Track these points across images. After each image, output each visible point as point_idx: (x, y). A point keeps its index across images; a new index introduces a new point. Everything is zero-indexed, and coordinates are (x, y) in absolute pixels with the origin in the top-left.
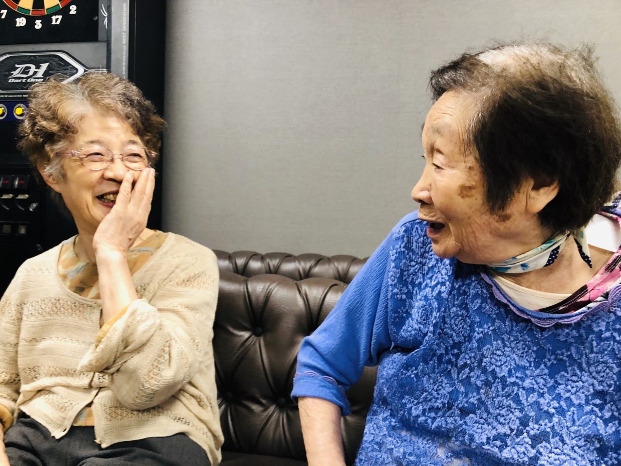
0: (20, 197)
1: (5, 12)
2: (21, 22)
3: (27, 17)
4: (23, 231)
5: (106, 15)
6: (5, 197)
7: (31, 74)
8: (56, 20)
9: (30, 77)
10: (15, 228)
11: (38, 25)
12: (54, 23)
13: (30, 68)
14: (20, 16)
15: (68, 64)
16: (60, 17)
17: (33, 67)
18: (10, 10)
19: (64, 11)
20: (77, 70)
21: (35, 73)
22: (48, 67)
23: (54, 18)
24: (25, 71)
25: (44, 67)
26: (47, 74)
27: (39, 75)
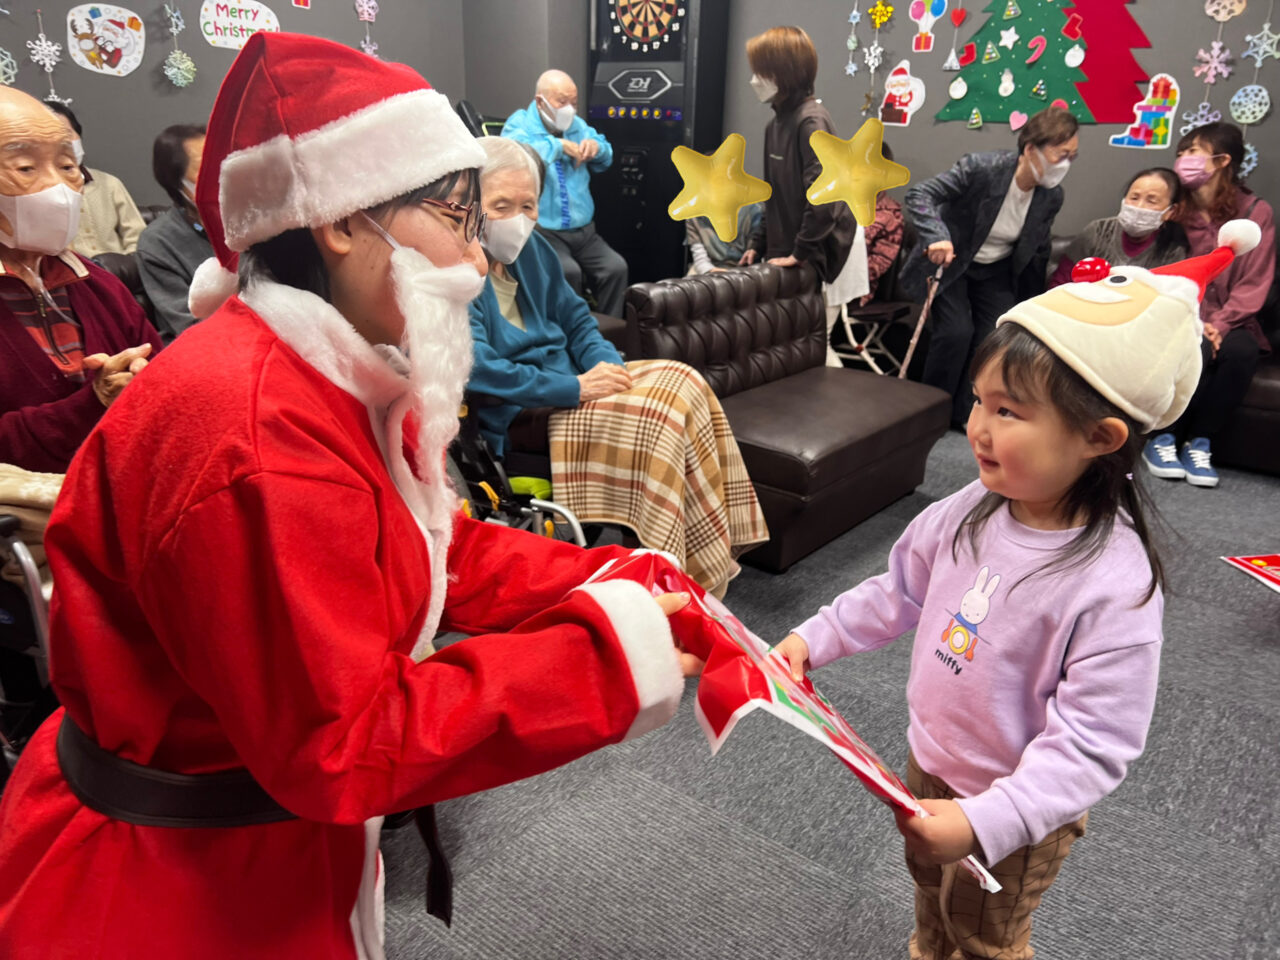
0: (634, 170)
1: (625, 38)
2: (635, 46)
3: (639, 43)
4: (634, 192)
5: (685, 41)
7: (640, 85)
8: (656, 45)
9: (640, 88)
10: (630, 190)
11: (645, 48)
12: (654, 47)
13: (639, 81)
14: (634, 41)
15: (662, 79)
16: (658, 43)
17: (641, 80)
18: (628, 37)
19: (661, 39)
20: (666, 84)
21: (643, 85)
22: (651, 82)
24: (637, 83)
25: (649, 80)
26: (650, 86)
27: (646, 86)
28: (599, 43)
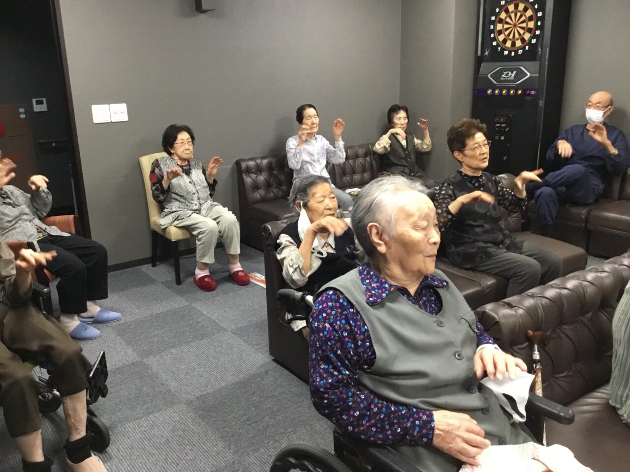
0: (503, 125)
1: (499, 48)
2: (506, 53)
3: (508, 51)
4: (503, 138)
5: (540, 50)
6: (497, 125)
7: (509, 76)
8: (520, 52)
9: (509, 77)
10: (500, 138)
11: (513, 54)
12: (519, 53)
13: (509, 73)
14: (506, 50)
15: (524, 72)
16: (522, 51)
17: (510, 73)
18: (502, 48)
19: (524, 48)
20: (527, 75)
21: (511, 76)
22: (516, 74)
23: (519, 51)
24: (507, 75)
25: (515, 72)
26: (515, 76)
27: (513, 76)
28: (483, 51)
